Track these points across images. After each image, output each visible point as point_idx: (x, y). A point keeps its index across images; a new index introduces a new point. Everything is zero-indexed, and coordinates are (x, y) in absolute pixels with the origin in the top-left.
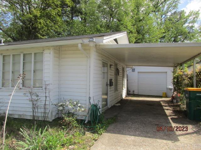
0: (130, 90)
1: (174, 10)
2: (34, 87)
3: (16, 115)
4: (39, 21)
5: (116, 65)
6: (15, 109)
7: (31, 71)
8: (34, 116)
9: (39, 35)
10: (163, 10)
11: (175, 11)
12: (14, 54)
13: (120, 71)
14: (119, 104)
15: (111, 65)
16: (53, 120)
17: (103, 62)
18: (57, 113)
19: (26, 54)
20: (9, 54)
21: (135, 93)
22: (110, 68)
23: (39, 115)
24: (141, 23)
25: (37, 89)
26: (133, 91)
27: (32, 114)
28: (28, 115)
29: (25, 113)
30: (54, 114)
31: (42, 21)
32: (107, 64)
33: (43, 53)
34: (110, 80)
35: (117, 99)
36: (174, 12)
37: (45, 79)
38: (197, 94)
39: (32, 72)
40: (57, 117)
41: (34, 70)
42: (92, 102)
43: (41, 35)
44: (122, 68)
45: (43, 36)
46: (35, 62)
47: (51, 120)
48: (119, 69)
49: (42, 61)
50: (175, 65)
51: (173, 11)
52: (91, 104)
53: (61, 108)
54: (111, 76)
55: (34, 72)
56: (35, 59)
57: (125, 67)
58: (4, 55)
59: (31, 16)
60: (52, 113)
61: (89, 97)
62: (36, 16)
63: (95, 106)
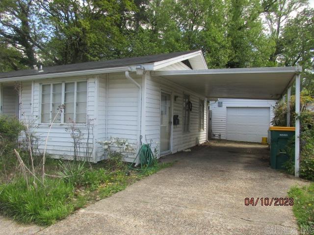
0: (214, 134)
1: (301, 7)
2: (77, 123)
3: (57, 156)
4: (88, 35)
5: (187, 96)
6: (56, 148)
7: (73, 103)
8: (75, 157)
9: (89, 56)
10: (281, 9)
11: (305, 9)
12: (55, 83)
13: (193, 105)
14: (190, 150)
15: (176, 97)
16: (98, 162)
17: (162, 93)
18: (103, 155)
19: (68, 83)
20: (49, 83)
21: (222, 138)
22: (175, 100)
23: (82, 155)
24: (240, 33)
25: (81, 125)
26: (220, 135)
27: (73, 154)
28: (70, 156)
29: (66, 153)
30: (99, 155)
31: (92, 35)
32: (170, 95)
33: (87, 82)
34: (174, 116)
35: (187, 144)
36: (303, 9)
37: (89, 113)
38: (281, 135)
39: (75, 104)
40: (103, 159)
41: (77, 103)
42: (144, 142)
43: (91, 55)
44: (198, 101)
45: (95, 56)
46: (78, 93)
47: (95, 162)
48: (191, 102)
49: (86, 92)
50: (272, 97)
51: (301, 9)
52: (143, 144)
53: (106, 147)
54: (176, 112)
55: (77, 105)
56: (78, 89)
57: (206, 99)
58: (43, 84)
59: (79, 30)
60: (96, 154)
61: (141, 136)
62: (84, 30)
63: (147, 146)
